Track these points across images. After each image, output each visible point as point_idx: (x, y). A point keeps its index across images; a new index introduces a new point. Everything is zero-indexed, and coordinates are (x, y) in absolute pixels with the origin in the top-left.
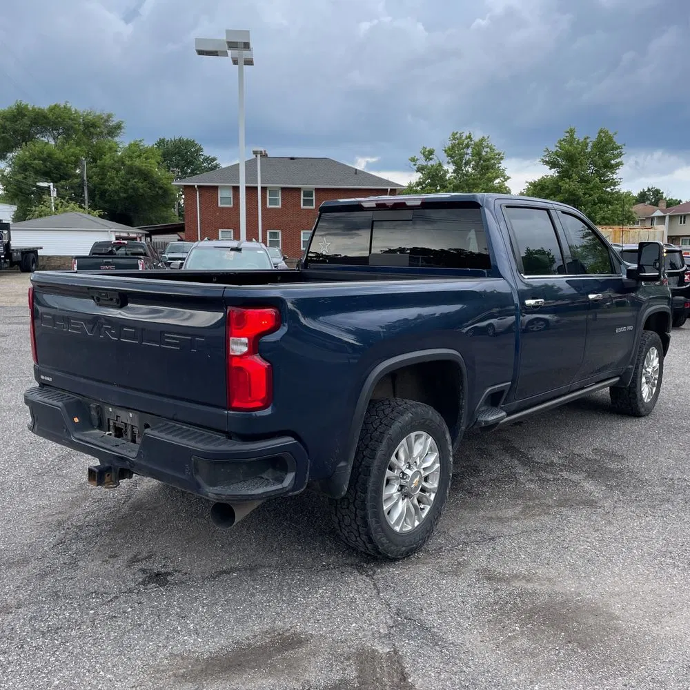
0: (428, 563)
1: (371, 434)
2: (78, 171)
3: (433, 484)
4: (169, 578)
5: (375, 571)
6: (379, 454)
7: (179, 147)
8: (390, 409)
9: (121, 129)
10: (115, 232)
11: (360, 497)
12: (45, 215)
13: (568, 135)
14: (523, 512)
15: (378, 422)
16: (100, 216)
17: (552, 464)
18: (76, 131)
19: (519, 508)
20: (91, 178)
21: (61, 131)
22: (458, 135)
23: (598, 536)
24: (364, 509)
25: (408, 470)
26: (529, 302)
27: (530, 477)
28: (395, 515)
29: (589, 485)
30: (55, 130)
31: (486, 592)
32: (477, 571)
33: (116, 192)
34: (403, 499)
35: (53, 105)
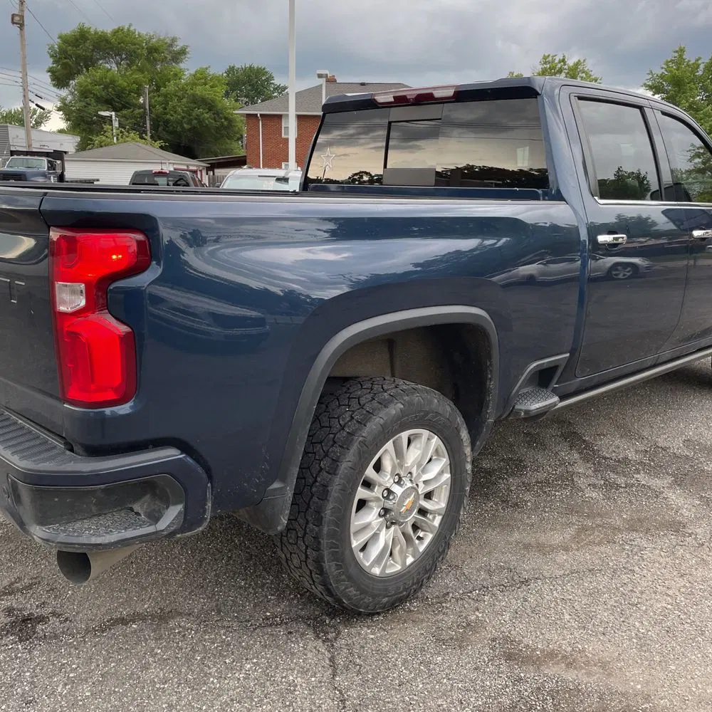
0: (422, 621)
1: (335, 434)
2: (141, 100)
3: (439, 504)
4: (39, 627)
5: (339, 633)
6: (344, 466)
7: (249, 76)
8: (369, 396)
9: (185, 54)
10: (173, 164)
11: (312, 531)
12: (105, 145)
13: (676, 55)
14: (576, 538)
15: (347, 415)
16: (161, 148)
17: (625, 461)
18: (138, 56)
19: (571, 531)
20: (154, 107)
21: (124, 56)
22: (550, 58)
23: (684, 586)
24: (318, 549)
25: (397, 486)
26: (603, 238)
27: (593, 480)
28: (375, 551)
29: (675, 497)
30: (117, 55)
31: (500, 682)
32: (494, 640)
33: (180, 123)
34: (388, 527)
35: (116, 27)
